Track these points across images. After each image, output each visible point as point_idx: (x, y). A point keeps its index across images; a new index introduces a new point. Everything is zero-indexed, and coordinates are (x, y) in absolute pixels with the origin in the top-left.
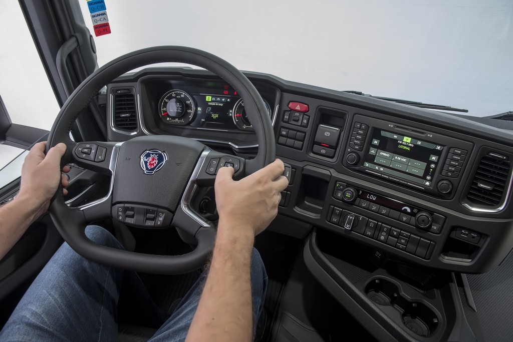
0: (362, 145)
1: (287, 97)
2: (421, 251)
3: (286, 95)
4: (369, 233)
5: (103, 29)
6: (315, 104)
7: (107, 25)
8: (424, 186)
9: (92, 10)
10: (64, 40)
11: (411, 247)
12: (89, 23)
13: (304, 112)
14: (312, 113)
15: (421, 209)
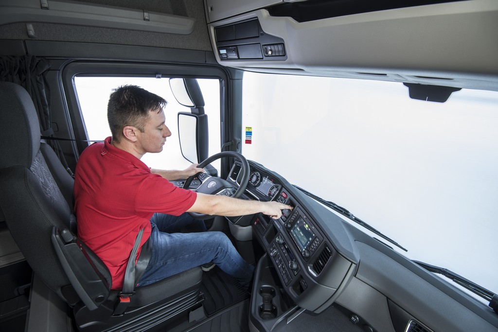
0: (294, 221)
1: (284, 190)
2: (286, 281)
3: (283, 188)
4: (277, 262)
5: (248, 142)
6: (289, 196)
7: (251, 141)
8: (302, 249)
9: (247, 134)
10: (228, 141)
11: (285, 277)
12: (244, 137)
13: (285, 198)
14: (287, 200)
15: (297, 261)
